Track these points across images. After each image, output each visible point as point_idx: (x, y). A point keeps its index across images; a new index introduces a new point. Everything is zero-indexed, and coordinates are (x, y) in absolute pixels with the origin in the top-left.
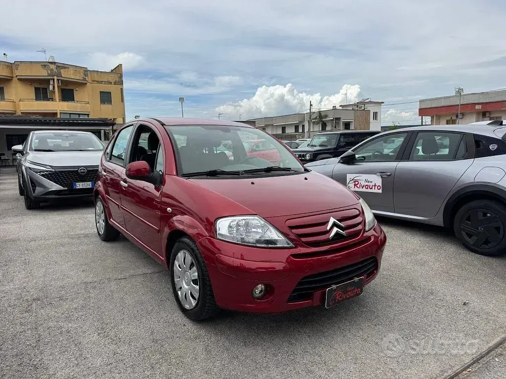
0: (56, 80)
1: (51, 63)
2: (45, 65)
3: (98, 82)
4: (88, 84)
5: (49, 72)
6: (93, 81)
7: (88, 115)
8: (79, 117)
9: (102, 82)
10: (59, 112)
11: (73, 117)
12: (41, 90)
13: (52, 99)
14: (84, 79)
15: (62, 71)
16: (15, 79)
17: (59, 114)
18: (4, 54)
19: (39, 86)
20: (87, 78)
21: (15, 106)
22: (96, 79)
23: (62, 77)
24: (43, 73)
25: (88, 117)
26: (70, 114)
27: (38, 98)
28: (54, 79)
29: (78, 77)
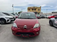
19: (33, 9)
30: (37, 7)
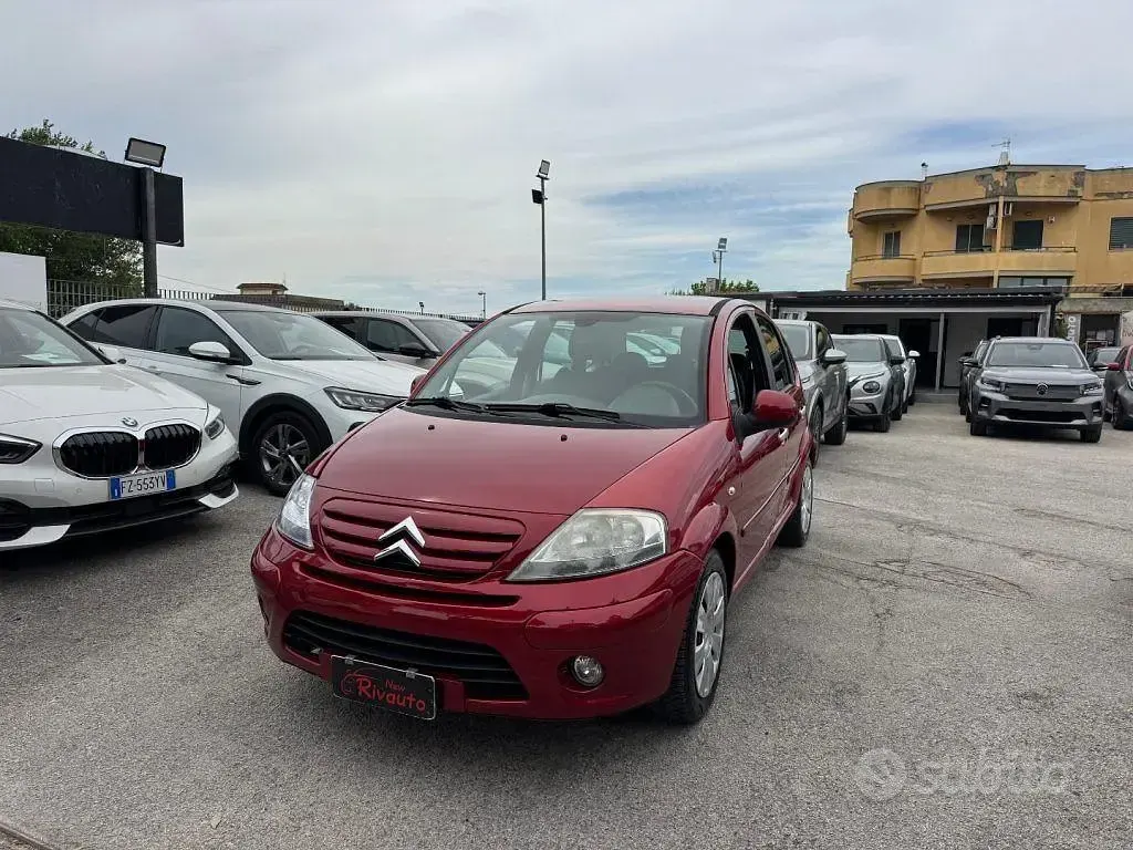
0: (1001, 205)
1: (997, 168)
2: (982, 175)
3: (1110, 195)
4: (1082, 203)
5: (990, 189)
6: (1096, 195)
7: (1069, 278)
8: (1045, 283)
9: (1122, 194)
10: (996, 275)
11: (1028, 285)
12: (970, 229)
13: (990, 248)
14: (1073, 194)
15: (1019, 182)
16: (923, 213)
17: (996, 280)
18: (923, 165)
19: (966, 222)
20: (1079, 189)
21: (914, 267)
22: (1107, 189)
23: (1016, 195)
24: (976, 194)
25: (1068, 283)
26: (1023, 277)
27: (961, 248)
28: (997, 203)
29: (1058, 191)
30: (1080, 174)
